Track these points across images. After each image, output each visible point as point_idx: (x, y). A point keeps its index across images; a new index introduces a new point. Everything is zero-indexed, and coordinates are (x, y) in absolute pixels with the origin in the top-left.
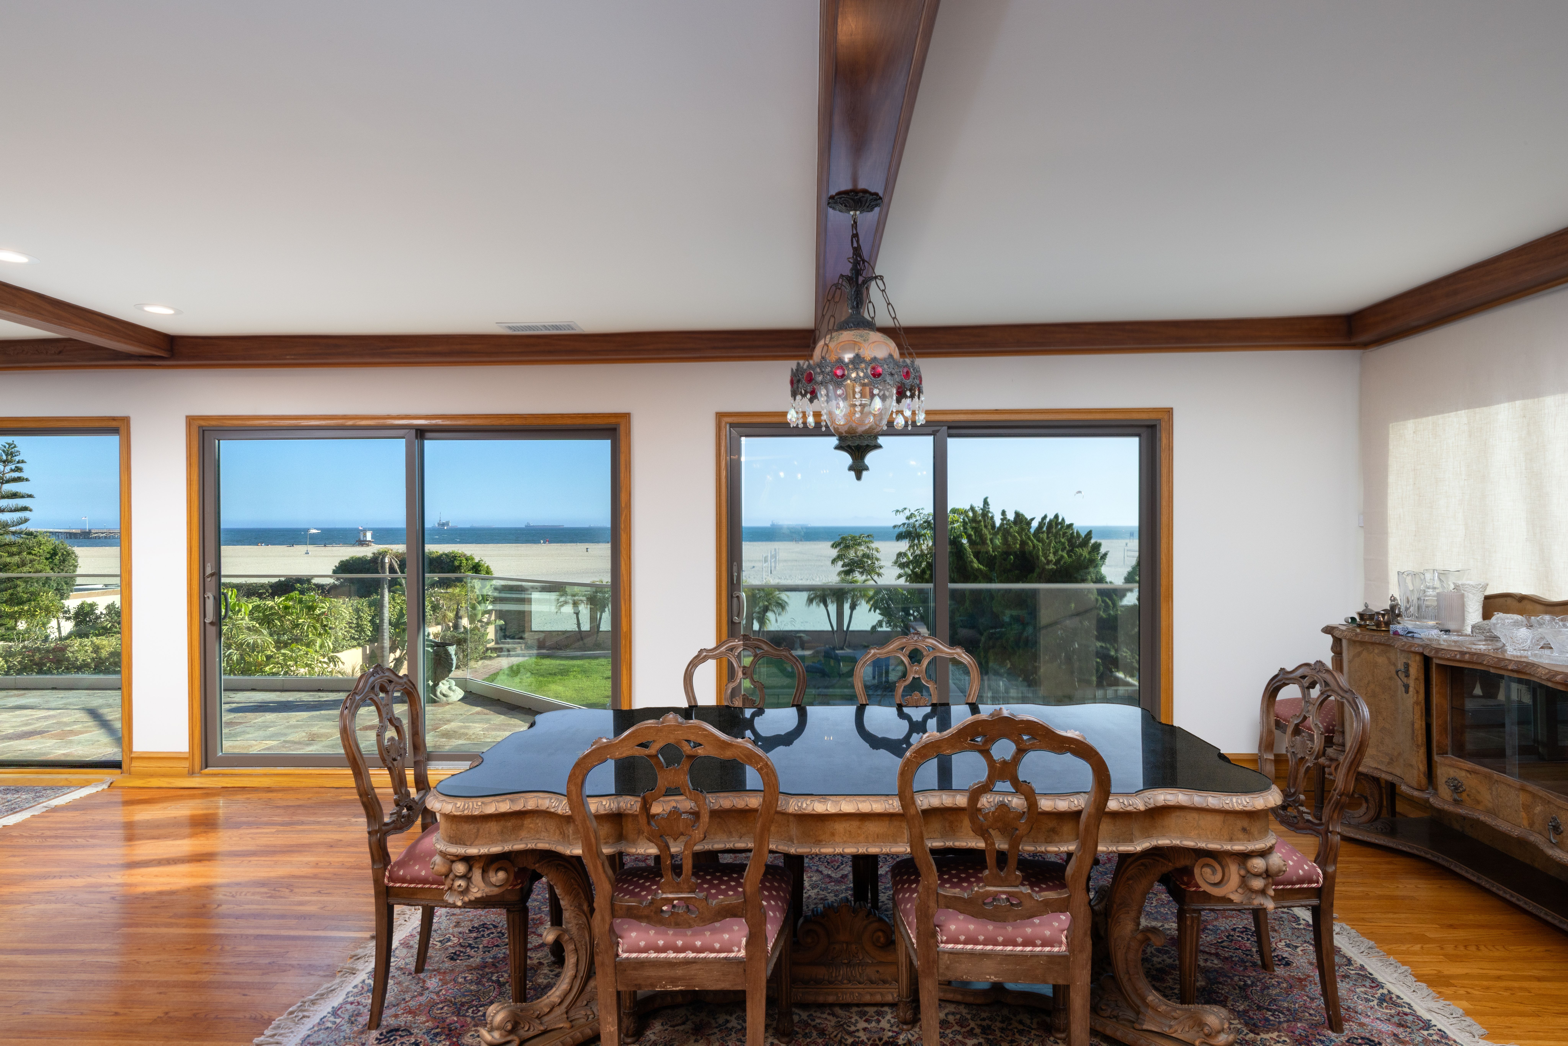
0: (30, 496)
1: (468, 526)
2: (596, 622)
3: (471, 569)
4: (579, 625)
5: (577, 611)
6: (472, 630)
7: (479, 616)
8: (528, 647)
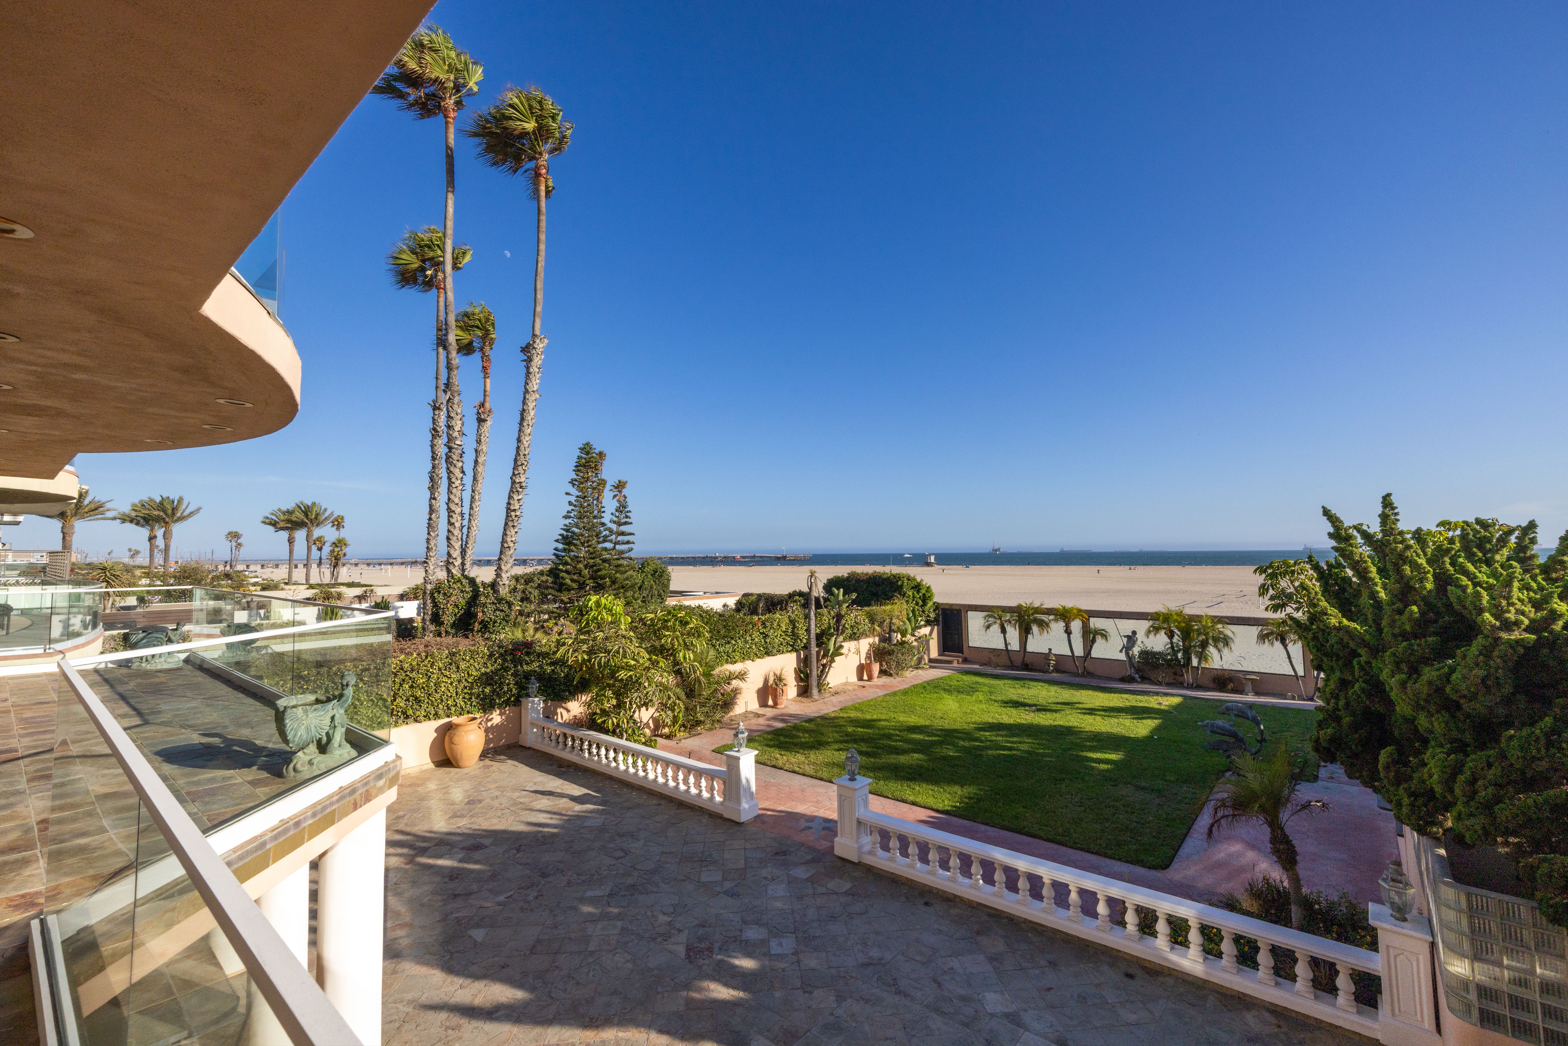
0: (633, 534)
1: (1015, 551)
2: (1023, 642)
3: (912, 588)
4: (1006, 645)
5: (1004, 631)
6: (903, 643)
7: (910, 631)
8: (965, 661)
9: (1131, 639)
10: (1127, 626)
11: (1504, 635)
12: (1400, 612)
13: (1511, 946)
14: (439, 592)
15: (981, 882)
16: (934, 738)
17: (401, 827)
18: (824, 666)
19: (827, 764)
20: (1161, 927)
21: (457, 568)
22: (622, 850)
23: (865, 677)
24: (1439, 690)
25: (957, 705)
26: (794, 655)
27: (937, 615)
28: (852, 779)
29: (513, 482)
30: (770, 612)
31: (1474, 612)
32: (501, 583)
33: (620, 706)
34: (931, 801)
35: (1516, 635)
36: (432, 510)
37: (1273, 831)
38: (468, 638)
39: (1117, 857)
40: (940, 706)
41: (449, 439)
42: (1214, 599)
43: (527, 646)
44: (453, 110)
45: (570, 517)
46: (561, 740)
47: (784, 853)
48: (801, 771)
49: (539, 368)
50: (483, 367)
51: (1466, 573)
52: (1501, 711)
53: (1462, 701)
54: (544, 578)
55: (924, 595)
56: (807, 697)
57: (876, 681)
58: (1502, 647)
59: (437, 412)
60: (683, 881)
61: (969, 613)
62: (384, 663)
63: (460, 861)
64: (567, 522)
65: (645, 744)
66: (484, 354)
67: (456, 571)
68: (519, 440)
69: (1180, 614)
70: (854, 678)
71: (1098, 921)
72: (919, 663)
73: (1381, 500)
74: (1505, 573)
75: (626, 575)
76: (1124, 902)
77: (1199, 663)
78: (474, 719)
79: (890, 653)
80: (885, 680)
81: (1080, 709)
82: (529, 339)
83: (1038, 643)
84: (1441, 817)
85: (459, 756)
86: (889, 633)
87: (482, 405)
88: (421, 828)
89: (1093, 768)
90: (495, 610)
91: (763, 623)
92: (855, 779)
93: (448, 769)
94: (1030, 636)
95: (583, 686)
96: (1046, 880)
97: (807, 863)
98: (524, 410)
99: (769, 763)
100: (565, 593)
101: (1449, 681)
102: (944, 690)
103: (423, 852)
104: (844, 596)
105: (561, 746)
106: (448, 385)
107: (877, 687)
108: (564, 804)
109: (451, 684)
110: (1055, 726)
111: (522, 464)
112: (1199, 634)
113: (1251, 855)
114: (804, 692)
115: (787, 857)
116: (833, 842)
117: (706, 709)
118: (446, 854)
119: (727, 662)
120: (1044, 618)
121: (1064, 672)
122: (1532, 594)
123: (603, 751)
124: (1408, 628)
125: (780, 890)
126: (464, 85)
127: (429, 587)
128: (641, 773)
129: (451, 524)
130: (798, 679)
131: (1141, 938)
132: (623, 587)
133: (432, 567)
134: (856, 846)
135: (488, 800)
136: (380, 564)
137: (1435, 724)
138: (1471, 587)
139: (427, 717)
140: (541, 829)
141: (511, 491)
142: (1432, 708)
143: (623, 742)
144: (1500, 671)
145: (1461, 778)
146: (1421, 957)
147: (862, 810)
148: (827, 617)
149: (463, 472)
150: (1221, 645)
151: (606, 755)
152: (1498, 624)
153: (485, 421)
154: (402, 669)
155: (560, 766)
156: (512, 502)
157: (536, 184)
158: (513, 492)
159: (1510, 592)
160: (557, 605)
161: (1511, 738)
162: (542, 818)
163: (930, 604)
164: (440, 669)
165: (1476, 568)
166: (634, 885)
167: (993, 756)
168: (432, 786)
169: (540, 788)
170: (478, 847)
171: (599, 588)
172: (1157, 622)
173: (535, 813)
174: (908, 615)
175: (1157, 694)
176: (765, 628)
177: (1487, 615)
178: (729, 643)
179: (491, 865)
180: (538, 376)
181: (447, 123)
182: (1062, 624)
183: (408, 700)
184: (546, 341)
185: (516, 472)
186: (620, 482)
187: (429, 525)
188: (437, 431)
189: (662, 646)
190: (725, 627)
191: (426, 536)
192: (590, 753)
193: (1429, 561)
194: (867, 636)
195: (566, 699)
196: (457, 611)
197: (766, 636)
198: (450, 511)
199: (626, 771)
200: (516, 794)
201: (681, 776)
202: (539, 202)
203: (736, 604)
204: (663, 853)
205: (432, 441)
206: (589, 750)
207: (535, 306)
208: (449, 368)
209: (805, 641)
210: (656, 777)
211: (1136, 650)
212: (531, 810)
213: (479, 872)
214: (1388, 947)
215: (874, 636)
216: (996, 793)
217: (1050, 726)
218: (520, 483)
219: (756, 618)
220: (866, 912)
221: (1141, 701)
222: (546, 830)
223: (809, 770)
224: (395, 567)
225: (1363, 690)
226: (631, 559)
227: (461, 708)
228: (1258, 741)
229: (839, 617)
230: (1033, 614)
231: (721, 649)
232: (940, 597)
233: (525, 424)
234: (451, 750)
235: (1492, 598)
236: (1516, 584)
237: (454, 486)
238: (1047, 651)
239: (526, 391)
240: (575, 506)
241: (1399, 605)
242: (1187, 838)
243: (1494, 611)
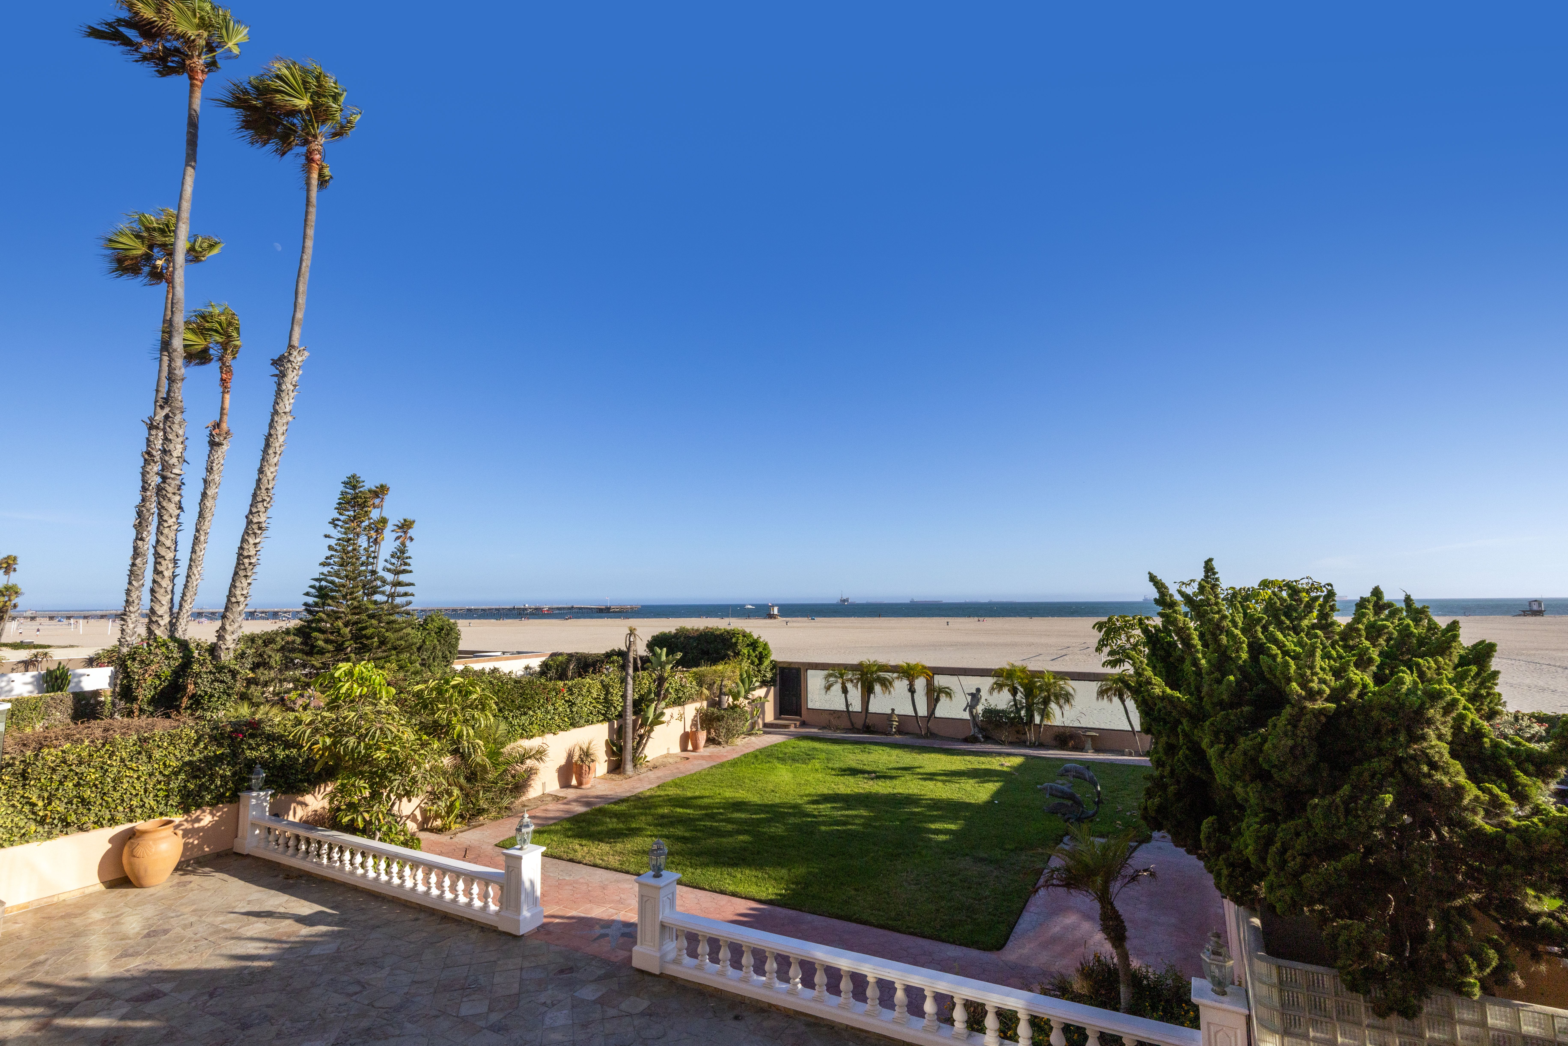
0: (415, 585)
2: (866, 703)
3: (748, 645)
4: (847, 706)
5: (845, 691)
6: (734, 707)
7: (743, 693)
8: (804, 724)
9: (975, 697)
10: (972, 683)
11: (1309, 705)
12: (1219, 682)
13: (1317, 1018)
14: (134, 659)
15: (800, 986)
16: (762, 816)
17: (38, 977)
18: (641, 737)
19: (636, 853)
20: (991, 1022)
21: (162, 628)
22: (358, 982)
23: (690, 747)
24: (1254, 760)
25: (791, 775)
26: (606, 725)
27: (775, 675)
28: (657, 876)
29: (249, 522)
30: (580, 675)
31: (1283, 682)
32: (223, 647)
33: (375, 795)
34: (753, 890)
35: (1319, 704)
36: (136, 553)
37: (1103, 907)
38: (169, 717)
39: (951, 940)
40: (772, 778)
41: (163, 466)
42: (1059, 652)
43: (254, 727)
44: (203, 71)
45: (329, 564)
46: (291, 843)
47: (571, 970)
48: (604, 864)
49: (295, 386)
50: (222, 380)
51: (1276, 641)
52: (1307, 781)
53: (1273, 771)
54: (290, 638)
55: (760, 653)
56: (619, 773)
57: (703, 751)
58: (1308, 717)
59: (154, 432)
60: (437, 1017)
61: (809, 671)
62: (37, 755)
63: (123, 1018)
64: (326, 570)
65: (405, 844)
66: (224, 364)
67: (161, 633)
68: (261, 471)
69: (1023, 670)
70: (676, 749)
71: (925, 1021)
72: (753, 728)
73: (1203, 565)
74: (1309, 642)
75: (401, 634)
76: (952, 997)
77: (1042, 721)
78: (170, 822)
79: (719, 719)
80: (713, 749)
81: (921, 774)
82: (284, 351)
83: (880, 703)
84: (1255, 887)
85: (142, 873)
86: (719, 697)
87: (218, 425)
88: (66, 977)
89: (930, 839)
90: (213, 681)
91: (570, 690)
92: (661, 876)
93: (124, 890)
94: (872, 696)
95: (328, 774)
96: (871, 979)
97: (599, 979)
98: (270, 435)
99: (565, 856)
100: (318, 657)
101: (1261, 751)
102: (778, 758)
103: (67, 1010)
104: (667, 655)
105: (291, 851)
106: (167, 401)
107: (703, 758)
108: (286, 927)
109: (138, 778)
110: (894, 794)
111: (263, 501)
112: (1042, 691)
113: (1086, 926)
114: (616, 767)
115: (574, 975)
116: (631, 951)
117: (490, 795)
118: (103, 1010)
119: (522, 736)
120: (887, 675)
121: (907, 734)
122: (1332, 662)
123: (347, 856)
124: (1225, 697)
125: (560, 1017)
126: (220, 45)
127: (125, 650)
128: (396, 881)
129: (157, 572)
130: (610, 752)
131: (969, 1036)
132: (395, 649)
133: (131, 626)
134: (658, 955)
135: (179, 930)
136: (69, 618)
137: (1251, 794)
138: (1280, 656)
139: (99, 824)
140: (249, 964)
141: (246, 533)
142: (1247, 778)
143: (375, 844)
144: (1305, 740)
145: (1273, 849)
146: (1238, 1031)
147: (667, 911)
148: (647, 680)
149: (180, 508)
150: (1062, 701)
151: (351, 860)
152: (1303, 693)
153: (219, 444)
154: (65, 762)
155: (288, 877)
156: (246, 546)
157: (308, 170)
158: (248, 535)
159: (1313, 662)
160: (307, 671)
161: (1316, 805)
162: (253, 948)
163: (767, 662)
164: (122, 760)
165: (1285, 637)
166: (370, 1029)
167: (827, 832)
168: (96, 915)
169: (256, 909)
170: (152, 996)
171: (362, 649)
172: (1001, 679)
173: (243, 942)
174: (741, 675)
175: (1000, 754)
176: (571, 694)
177: (1294, 685)
178: (525, 714)
179: (168, 1020)
180: (292, 395)
181: (192, 86)
182: (906, 682)
183: (70, 802)
184: (306, 354)
185: (254, 510)
186: (405, 520)
187: (131, 572)
188: (153, 456)
189: (435, 722)
190: (521, 695)
191: (126, 586)
192: (329, 858)
193: (1243, 631)
194: (694, 701)
195: (303, 792)
196: (158, 682)
197: (572, 704)
198: (157, 555)
199: (377, 879)
200: (221, 918)
201: (447, 882)
202: (308, 190)
203: (541, 666)
204: (414, 982)
205: (143, 467)
206: (329, 855)
207: (295, 311)
208: (171, 379)
209: (620, 709)
210: (415, 885)
211: (980, 709)
212: (239, 938)
213: (150, 1030)
214: (1209, 1023)
215: (702, 700)
216: (826, 876)
217: (890, 794)
218: (259, 523)
219: (561, 684)
220: (664, 1036)
221: (983, 763)
222: (256, 964)
223: (614, 861)
224: (92, 621)
225: (1186, 757)
226: (408, 613)
227: (152, 809)
228: (1095, 802)
229: (661, 680)
230: (876, 671)
231: (515, 722)
232: (777, 655)
233: (271, 451)
234: (131, 864)
235: (1299, 668)
236: (1319, 653)
237: (166, 525)
238: (890, 712)
239: (276, 412)
240: (336, 550)
241: (1217, 675)
242: (1024, 913)
243: (1300, 680)
